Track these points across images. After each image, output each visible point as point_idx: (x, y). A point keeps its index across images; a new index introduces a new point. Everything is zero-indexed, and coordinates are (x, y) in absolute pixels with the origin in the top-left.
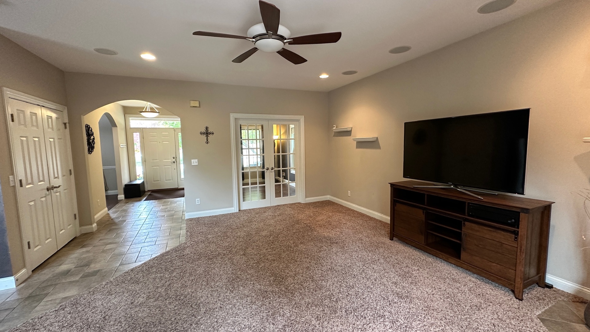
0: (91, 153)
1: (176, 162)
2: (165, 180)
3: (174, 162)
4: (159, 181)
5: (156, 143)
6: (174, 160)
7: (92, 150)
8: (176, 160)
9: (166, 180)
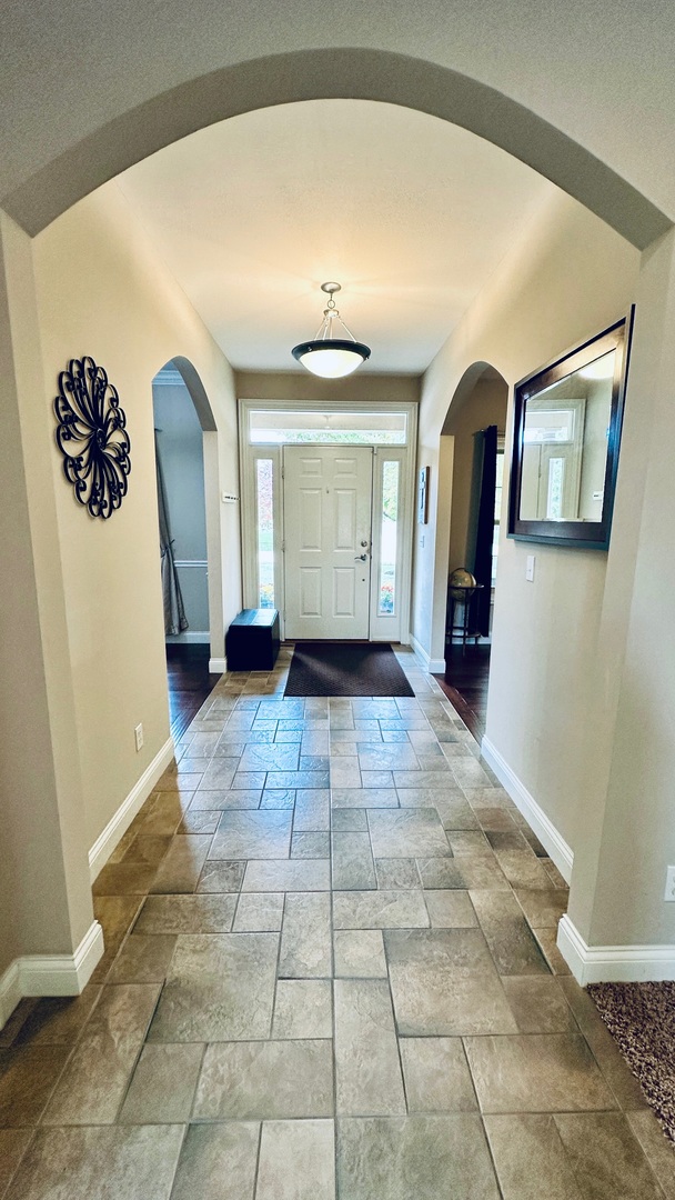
0: (106, 511)
1: (368, 556)
2: (333, 612)
3: (363, 558)
4: (316, 614)
5: (317, 492)
6: (363, 551)
7: (112, 498)
8: (370, 551)
9: (338, 614)
